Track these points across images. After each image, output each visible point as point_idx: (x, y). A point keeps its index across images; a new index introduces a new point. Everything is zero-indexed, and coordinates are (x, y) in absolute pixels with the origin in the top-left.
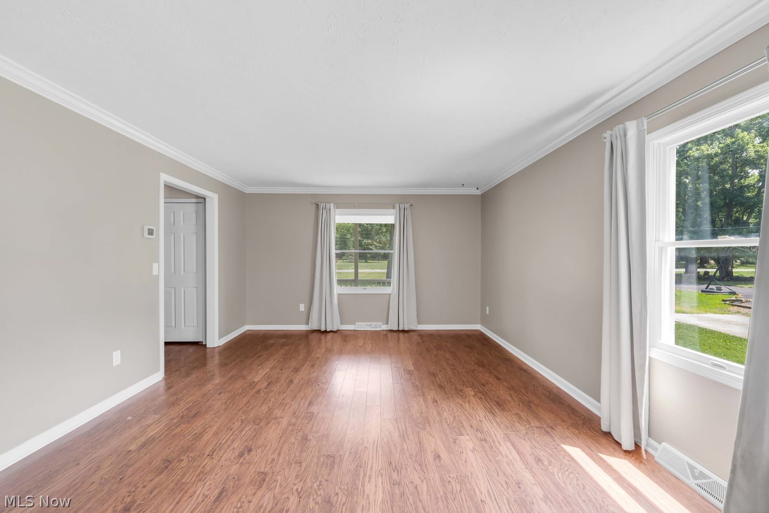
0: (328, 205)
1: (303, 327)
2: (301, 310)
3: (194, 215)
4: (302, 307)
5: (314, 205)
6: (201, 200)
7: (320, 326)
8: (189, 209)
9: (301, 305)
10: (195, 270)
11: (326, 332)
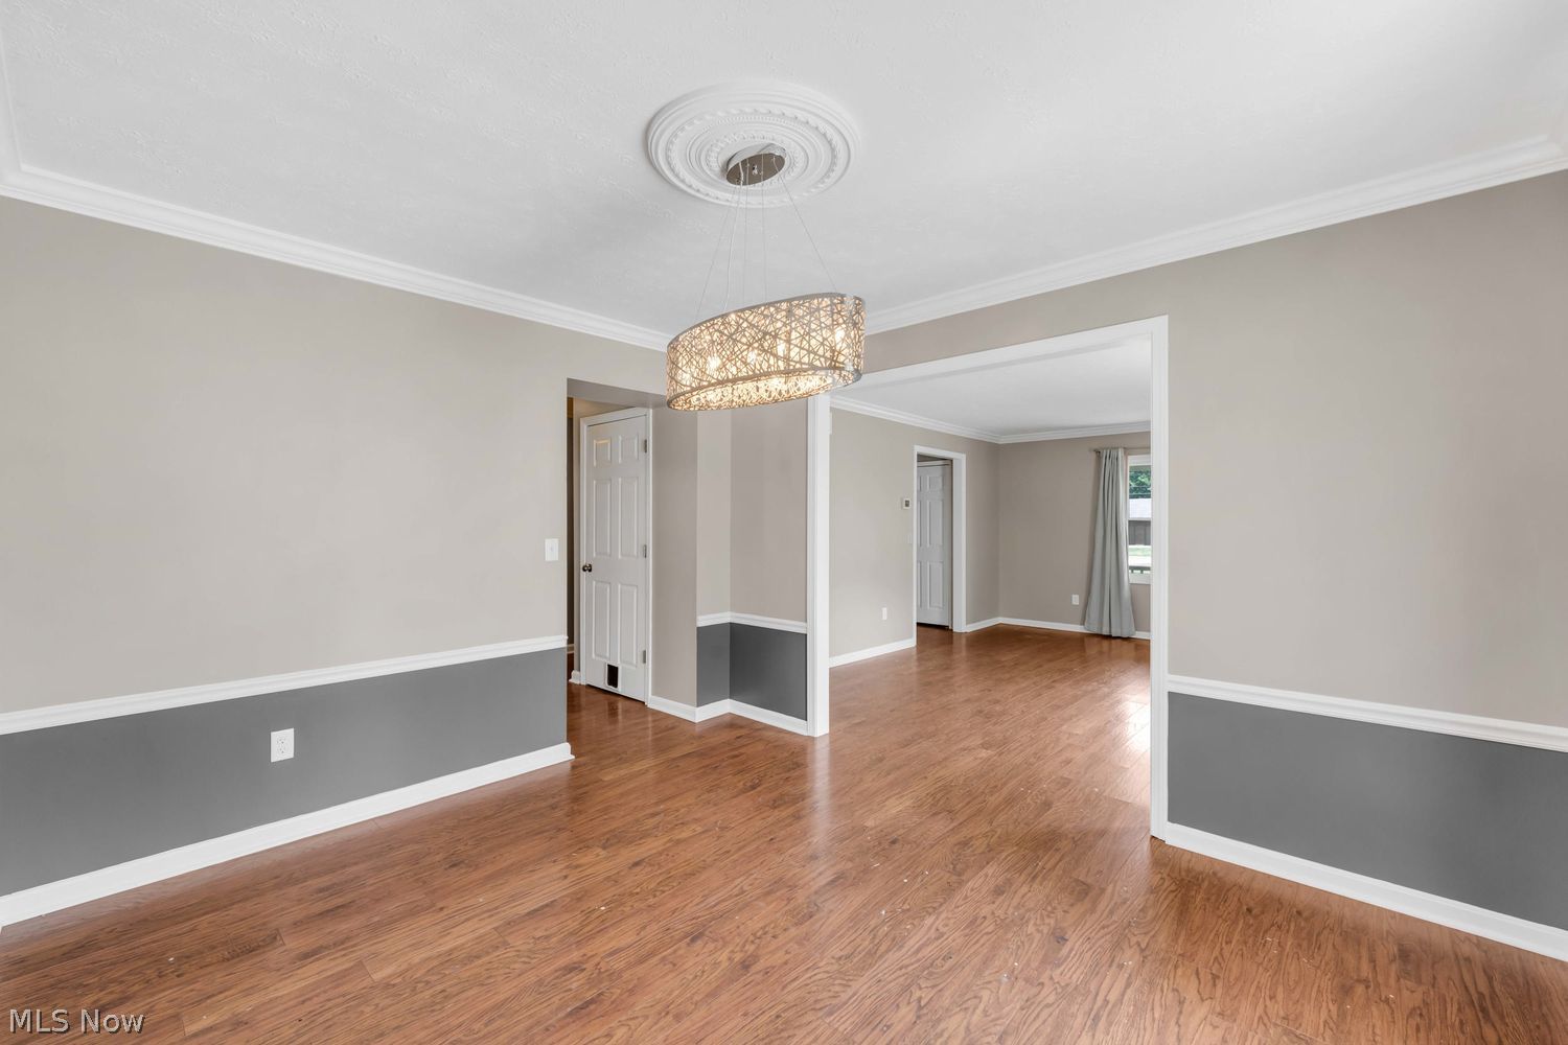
0: (1114, 453)
1: (1077, 628)
2: (1074, 603)
3: (940, 480)
4: (1076, 600)
5: (1094, 455)
6: (948, 463)
7: (1101, 629)
8: (935, 472)
9: (1074, 596)
10: (941, 543)
11: (1109, 637)
